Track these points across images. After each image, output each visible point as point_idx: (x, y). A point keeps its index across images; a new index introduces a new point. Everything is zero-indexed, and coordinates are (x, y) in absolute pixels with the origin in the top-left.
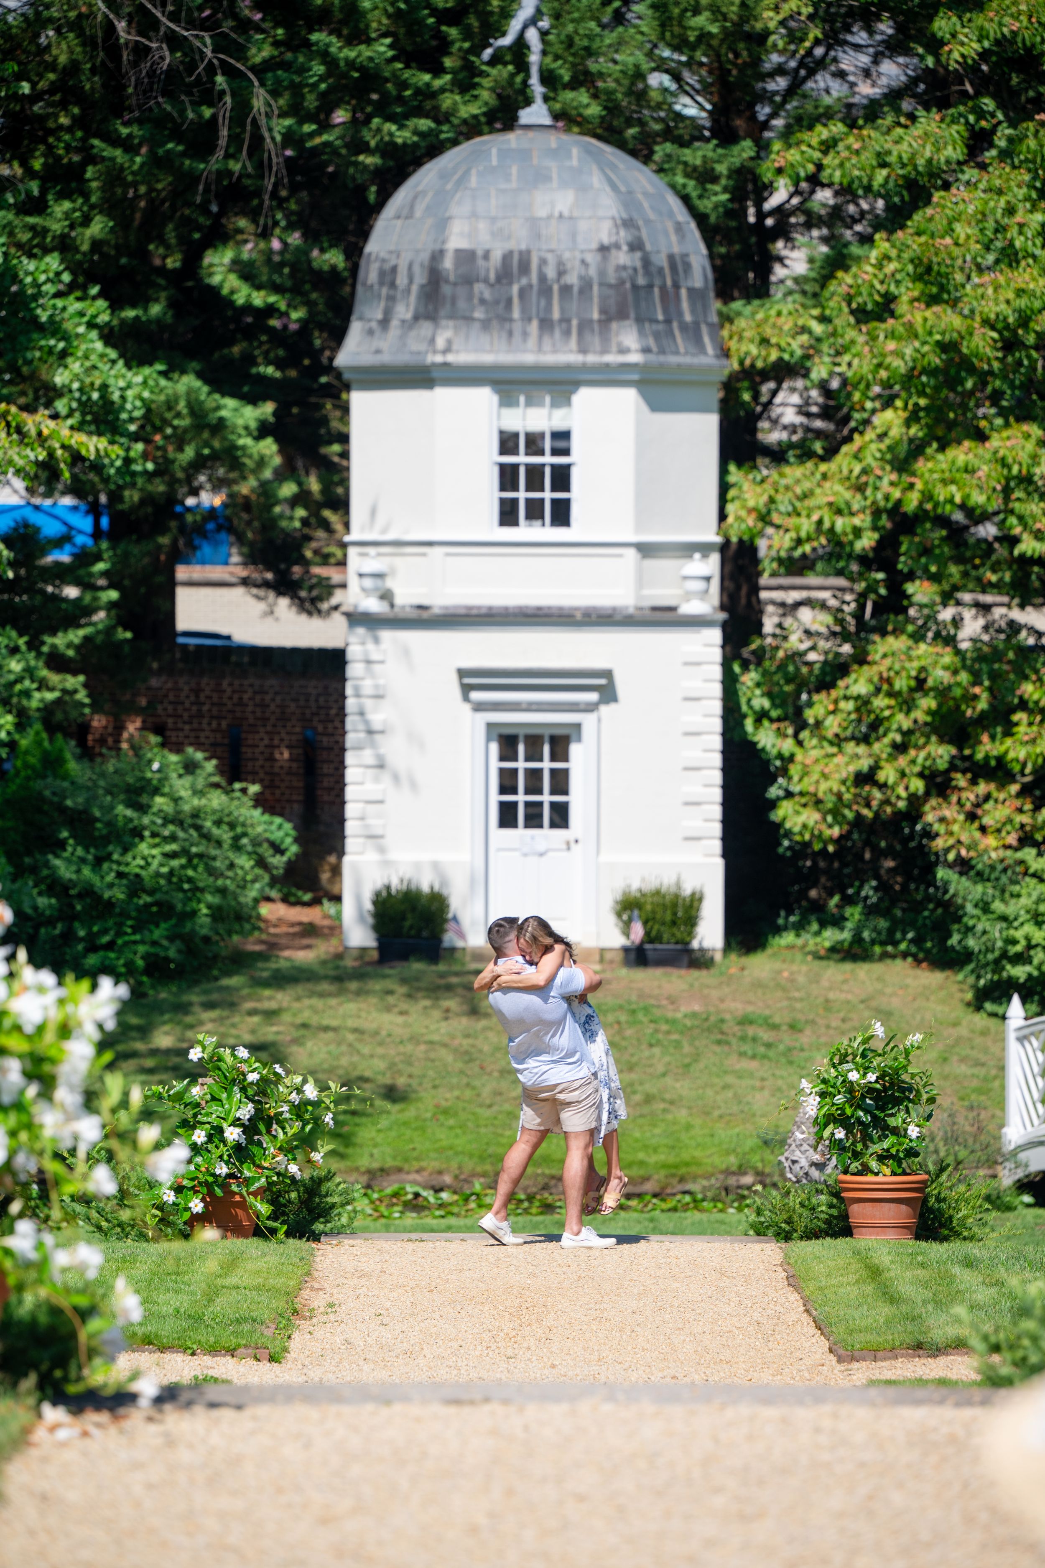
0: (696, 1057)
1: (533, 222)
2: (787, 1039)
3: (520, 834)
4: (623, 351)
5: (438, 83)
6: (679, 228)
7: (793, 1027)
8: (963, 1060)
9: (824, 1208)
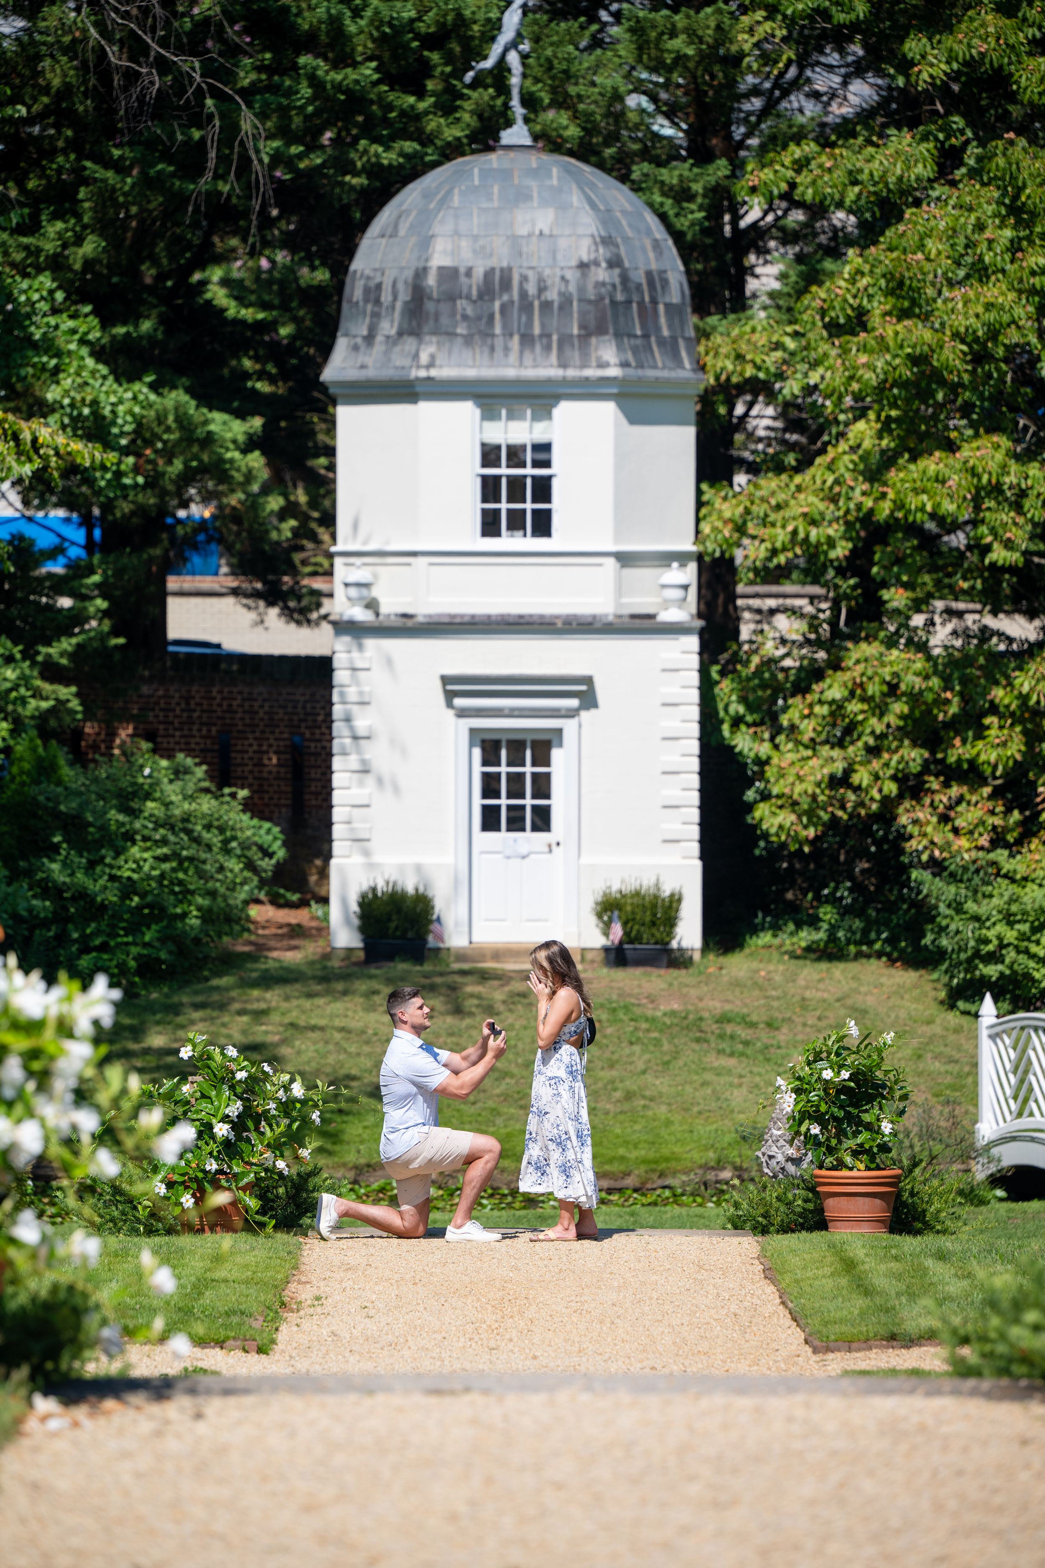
0: (676, 1055)
1: (514, 240)
2: (764, 1036)
3: (502, 838)
4: (603, 365)
5: (422, 106)
6: (657, 245)
7: (770, 1025)
8: (937, 1057)
9: (800, 1202)
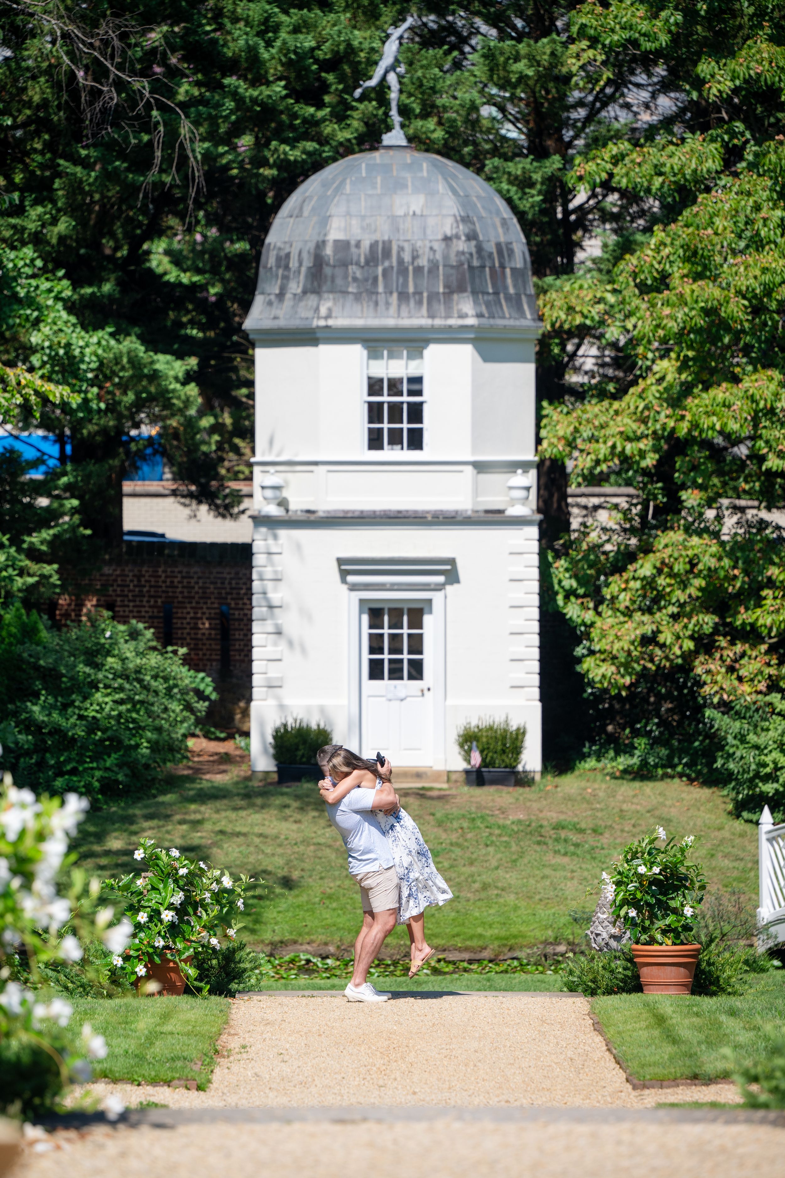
0: (522, 854)
1: (393, 219)
2: (591, 840)
3: (385, 685)
4: (462, 316)
5: (320, 114)
6: (504, 223)
7: (596, 831)
8: (726, 856)
9: (621, 970)
